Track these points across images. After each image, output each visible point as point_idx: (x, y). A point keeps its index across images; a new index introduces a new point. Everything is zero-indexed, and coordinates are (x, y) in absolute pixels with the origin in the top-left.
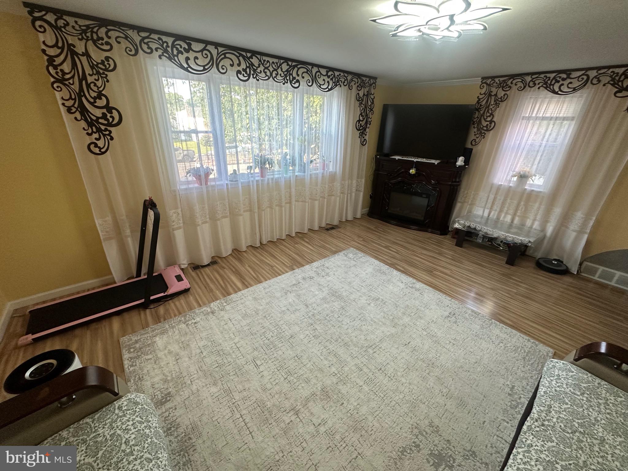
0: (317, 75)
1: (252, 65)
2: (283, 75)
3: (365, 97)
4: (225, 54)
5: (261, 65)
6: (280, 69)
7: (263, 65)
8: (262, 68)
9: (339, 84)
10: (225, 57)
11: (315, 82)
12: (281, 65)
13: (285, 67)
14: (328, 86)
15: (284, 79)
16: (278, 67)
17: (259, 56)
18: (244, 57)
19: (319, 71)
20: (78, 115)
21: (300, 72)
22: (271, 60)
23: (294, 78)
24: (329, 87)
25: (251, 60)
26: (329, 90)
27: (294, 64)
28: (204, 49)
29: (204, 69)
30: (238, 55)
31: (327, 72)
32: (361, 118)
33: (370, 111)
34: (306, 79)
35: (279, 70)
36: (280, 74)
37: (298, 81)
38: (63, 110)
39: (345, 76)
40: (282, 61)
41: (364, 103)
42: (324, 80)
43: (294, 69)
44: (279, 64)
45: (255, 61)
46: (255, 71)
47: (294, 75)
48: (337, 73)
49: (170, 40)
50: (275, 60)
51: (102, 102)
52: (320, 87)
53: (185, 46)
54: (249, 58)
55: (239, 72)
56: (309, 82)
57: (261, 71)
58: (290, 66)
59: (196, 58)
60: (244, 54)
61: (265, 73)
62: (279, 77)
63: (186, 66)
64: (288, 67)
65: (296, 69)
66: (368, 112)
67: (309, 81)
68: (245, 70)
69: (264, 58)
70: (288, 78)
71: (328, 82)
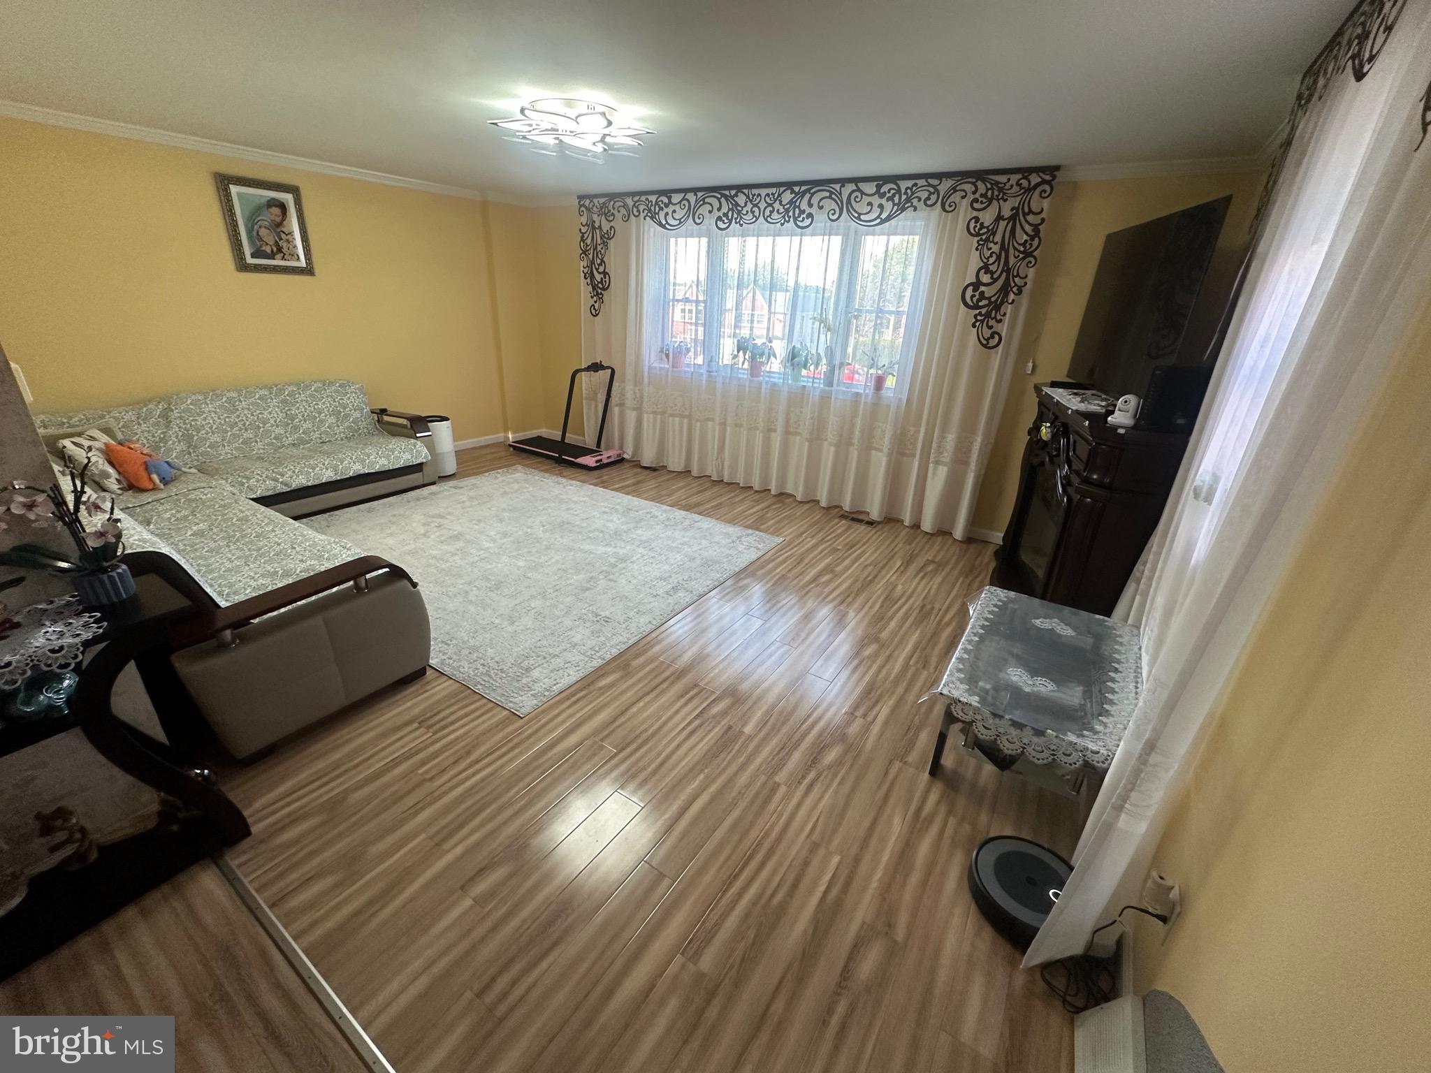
0: (853, 196)
1: (737, 205)
2: (782, 210)
3: (1003, 224)
4: (703, 200)
5: (749, 203)
6: (778, 202)
7: (751, 201)
8: (750, 206)
9: (912, 206)
10: (704, 203)
11: (848, 210)
12: (779, 195)
13: (787, 197)
14: (881, 214)
15: (784, 217)
16: (775, 200)
17: (746, 191)
18: (726, 197)
19: (859, 190)
20: (589, 280)
21: (815, 201)
22: (763, 192)
23: (802, 212)
24: (884, 216)
25: (735, 198)
26: (883, 222)
27: (803, 188)
28: (684, 199)
29: (680, 223)
30: (719, 196)
31: (879, 187)
32: (985, 278)
33: (1023, 259)
34: (826, 209)
35: (777, 205)
36: (778, 210)
37: (810, 216)
38: (583, 275)
39: (930, 185)
40: (782, 189)
41: (998, 238)
42: (870, 204)
43: (802, 197)
44: (776, 195)
45: (741, 199)
46: (739, 213)
47: (804, 206)
48: (904, 185)
49: (653, 198)
50: (770, 191)
51: (601, 269)
52: (859, 218)
53: (666, 200)
54: (732, 197)
55: (719, 219)
56: (833, 214)
57: (747, 212)
58: (797, 194)
59: (674, 211)
60: (727, 193)
61: (753, 212)
62: (775, 215)
63: (664, 222)
64: (793, 195)
65: (808, 195)
66: (1012, 261)
67: (833, 212)
68: (726, 215)
69: (756, 191)
70: (791, 214)
71: (881, 206)
